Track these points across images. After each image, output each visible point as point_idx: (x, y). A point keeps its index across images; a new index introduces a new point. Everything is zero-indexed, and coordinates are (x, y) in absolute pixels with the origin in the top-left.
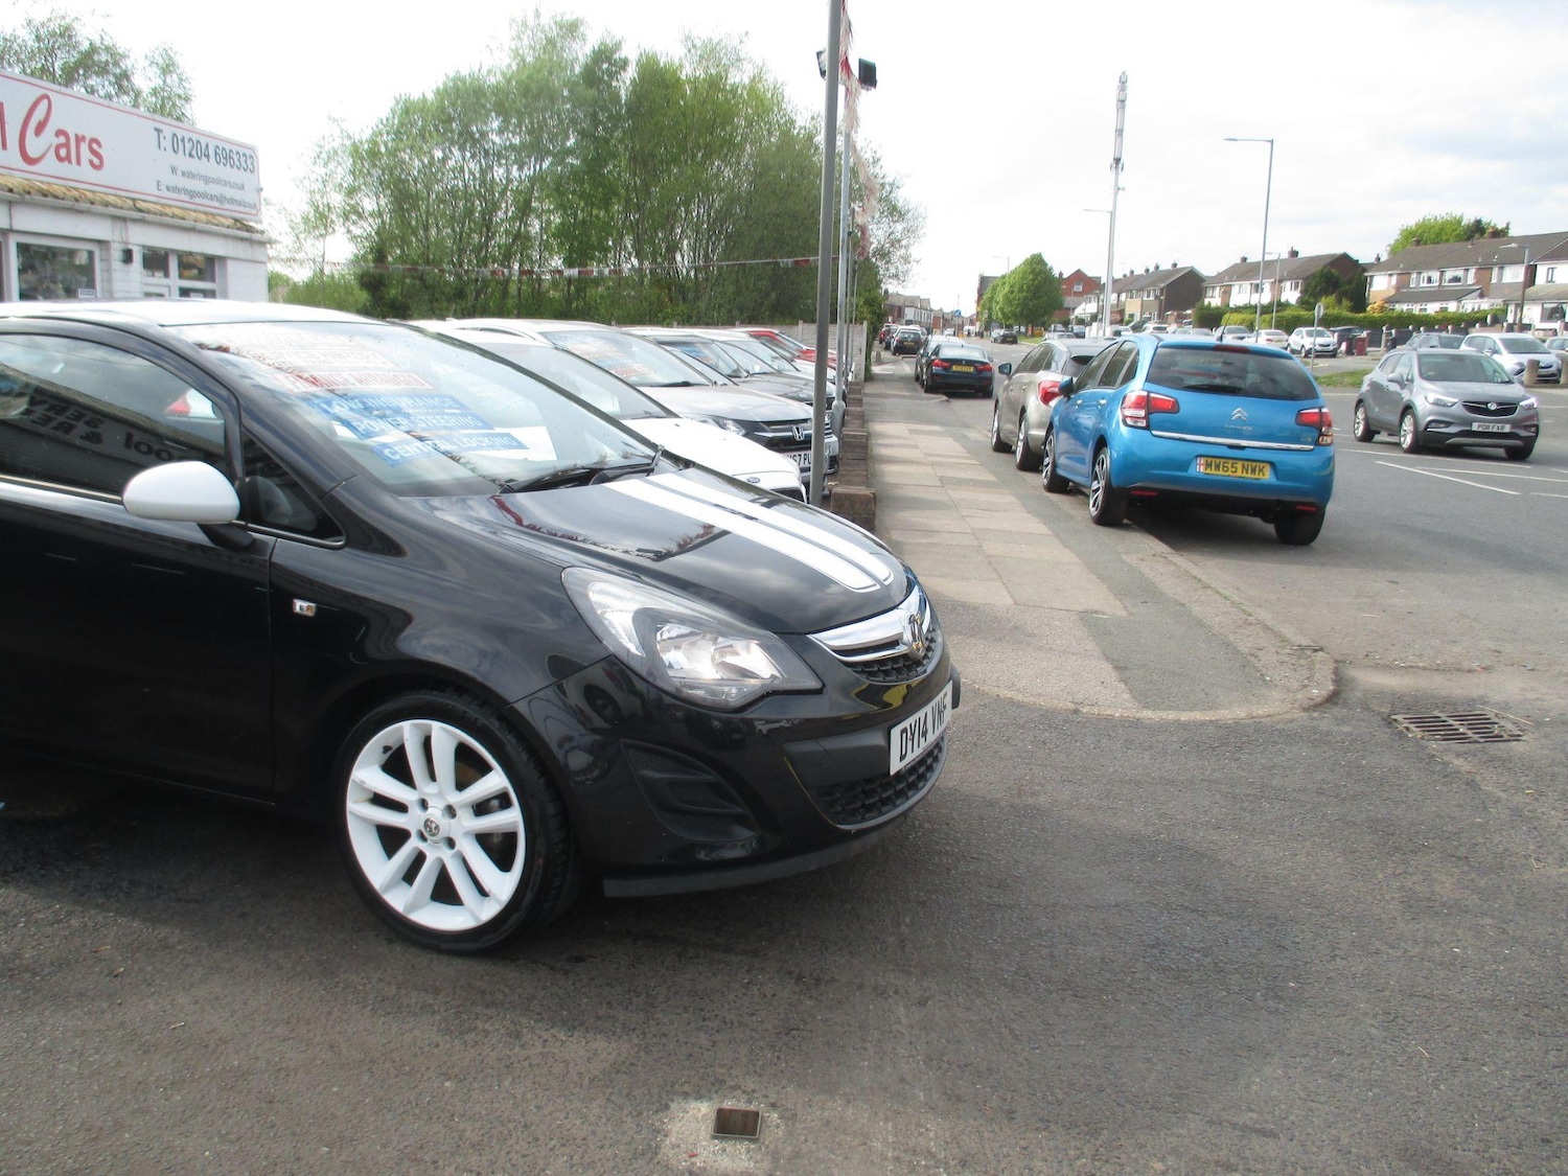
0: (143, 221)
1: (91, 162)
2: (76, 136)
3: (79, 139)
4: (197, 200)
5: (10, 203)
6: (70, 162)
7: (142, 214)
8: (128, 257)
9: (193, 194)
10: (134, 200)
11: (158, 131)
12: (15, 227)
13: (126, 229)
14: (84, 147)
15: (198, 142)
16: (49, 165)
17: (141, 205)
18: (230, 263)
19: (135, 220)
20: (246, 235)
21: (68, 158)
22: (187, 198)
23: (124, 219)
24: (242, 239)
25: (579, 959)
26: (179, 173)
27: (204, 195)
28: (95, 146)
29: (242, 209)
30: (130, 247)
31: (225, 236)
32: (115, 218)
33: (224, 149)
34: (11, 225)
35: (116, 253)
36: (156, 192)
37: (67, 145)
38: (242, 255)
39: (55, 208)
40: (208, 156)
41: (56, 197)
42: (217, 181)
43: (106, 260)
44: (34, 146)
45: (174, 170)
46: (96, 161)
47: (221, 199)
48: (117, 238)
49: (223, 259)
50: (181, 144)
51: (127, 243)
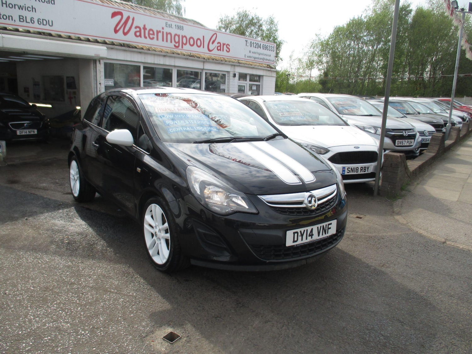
0: (239, 66)
1: (226, 50)
2: (223, 44)
3: (224, 44)
4: (256, 60)
5: (204, 62)
6: (221, 50)
7: (239, 64)
8: (235, 75)
9: (255, 58)
10: (238, 60)
11: (246, 41)
12: (204, 68)
13: (235, 68)
14: (225, 46)
15: (258, 43)
16: (215, 52)
17: (241, 62)
19: (237, 66)
20: (269, 69)
21: (220, 50)
22: (253, 59)
23: (235, 66)
24: (268, 70)
26: (251, 52)
27: (258, 58)
28: (228, 46)
29: (269, 62)
30: (235, 73)
31: (263, 70)
32: (232, 65)
33: (265, 45)
35: (232, 75)
36: (244, 58)
37: (220, 46)
38: (268, 75)
39: (216, 63)
40: (260, 48)
41: (216, 60)
42: (262, 54)
43: (229, 76)
44: (211, 47)
45: (250, 52)
46: (228, 50)
47: (263, 59)
48: (232, 71)
49: (263, 76)
50: (253, 45)
51: (235, 72)
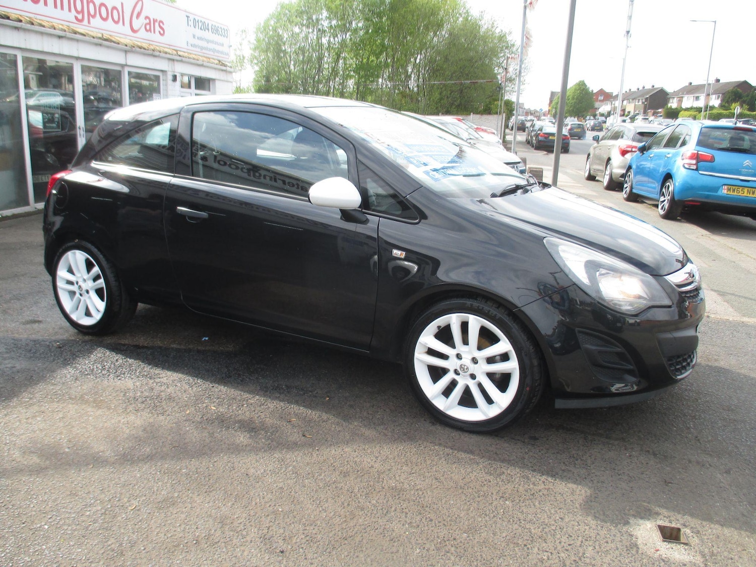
0: (181, 61)
1: (160, 32)
2: (154, 19)
3: (155, 21)
4: (204, 51)
5: (126, 52)
6: (151, 32)
7: (181, 58)
8: (175, 78)
9: (202, 48)
10: (177, 51)
11: (188, 17)
12: (128, 64)
13: (174, 65)
14: (157, 24)
15: (204, 22)
16: (142, 33)
17: (180, 53)
18: (217, 83)
19: (177, 61)
20: (224, 68)
21: (150, 30)
22: (199, 50)
23: (173, 60)
24: (222, 70)
25: (535, 439)
26: (196, 38)
27: (206, 49)
28: (161, 24)
29: (222, 56)
30: (175, 74)
31: (215, 69)
32: (170, 59)
33: (215, 26)
34: (126, 63)
35: (170, 78)
36: (186, 47)
37: (150, 24)
38: (223, 79)
39: (144, 54)
40: (208, 30)
41: (144, 49)
42: (212, 42)
43: (165, 80)
44: (137, 24)
45: (194, 36)
46: (162, 32)
47: (214, 51)
48: (170, 70)
49: (214, 80)
50: (197, 24)
51: (174, 72)
